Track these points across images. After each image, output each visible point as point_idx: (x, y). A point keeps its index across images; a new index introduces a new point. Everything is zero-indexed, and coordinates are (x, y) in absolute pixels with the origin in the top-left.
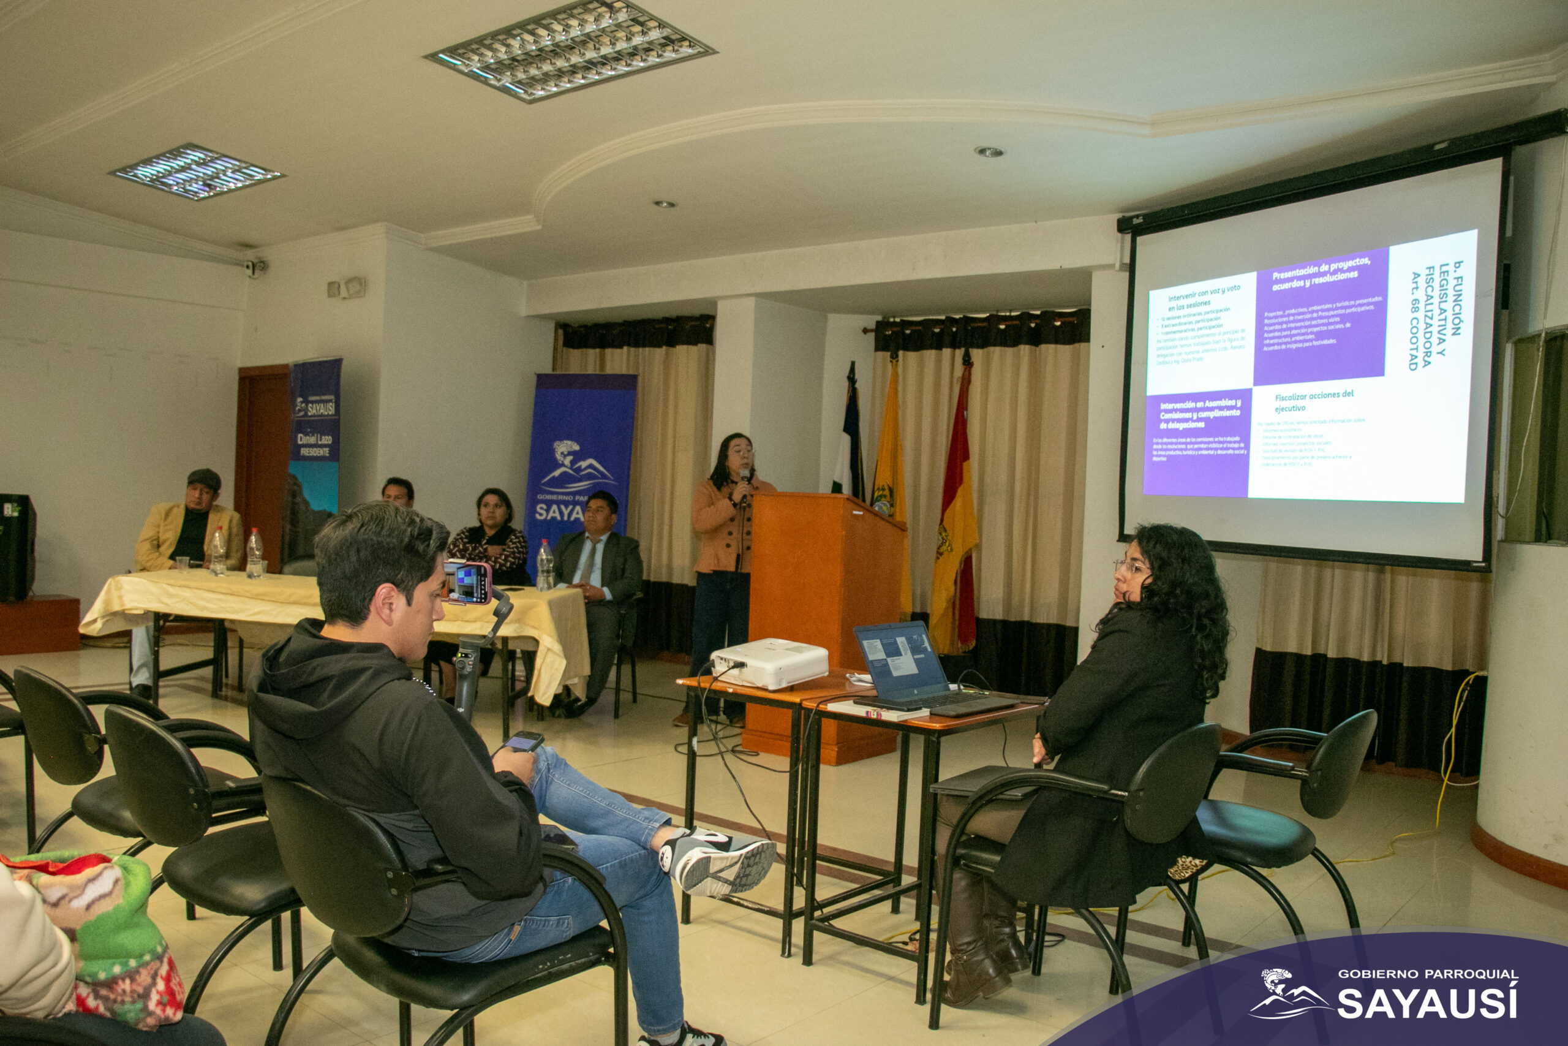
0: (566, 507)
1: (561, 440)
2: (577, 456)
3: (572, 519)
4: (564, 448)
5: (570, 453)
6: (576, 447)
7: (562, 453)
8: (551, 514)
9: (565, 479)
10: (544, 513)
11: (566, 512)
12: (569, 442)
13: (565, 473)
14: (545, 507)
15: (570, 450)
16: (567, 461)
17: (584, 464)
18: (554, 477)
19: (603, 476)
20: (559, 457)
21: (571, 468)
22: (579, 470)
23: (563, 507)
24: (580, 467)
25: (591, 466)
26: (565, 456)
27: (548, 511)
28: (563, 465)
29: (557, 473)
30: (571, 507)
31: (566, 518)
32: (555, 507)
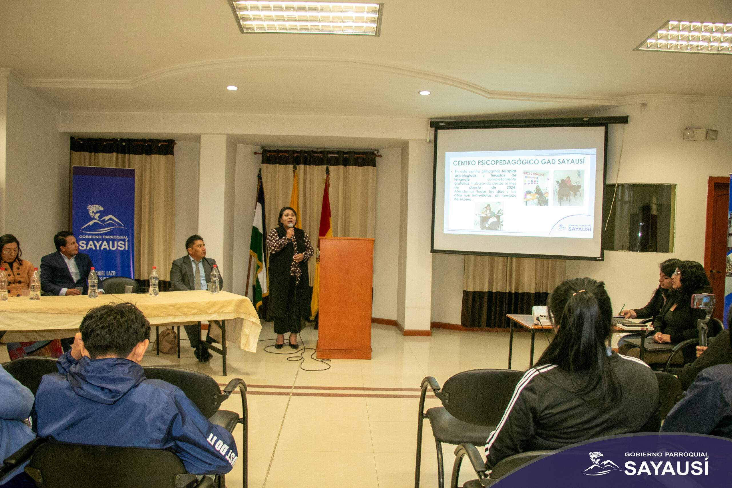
0: (98, 243)
1: (92, 204)
2: (102, 214)
3: (102, 249)
4: (93, 209)
5: (97, 212)
6: (102, 209)
7: (93, 212)
8: (89, 247)
9: (96, 227)
10: (85, 246)
11: (98, 245)
12: (97, 206)
13: (95, 223)
14: (85, 242)
15: (98, 210)
16: (97, 216)
17: (107, 218)
18: (89, 225)
19: (119, 225)
20: (91, 214)
21: (99, 220)
22: (104, 221)
23: (96, 242)
24: (105, 219)
25: (111, 219)
26: (95, 213)
27: (87, 245)
28: (94, 219)
29: (91, 223)
30: (100, 242)
31: (98, 248)
32: (91, 242)
